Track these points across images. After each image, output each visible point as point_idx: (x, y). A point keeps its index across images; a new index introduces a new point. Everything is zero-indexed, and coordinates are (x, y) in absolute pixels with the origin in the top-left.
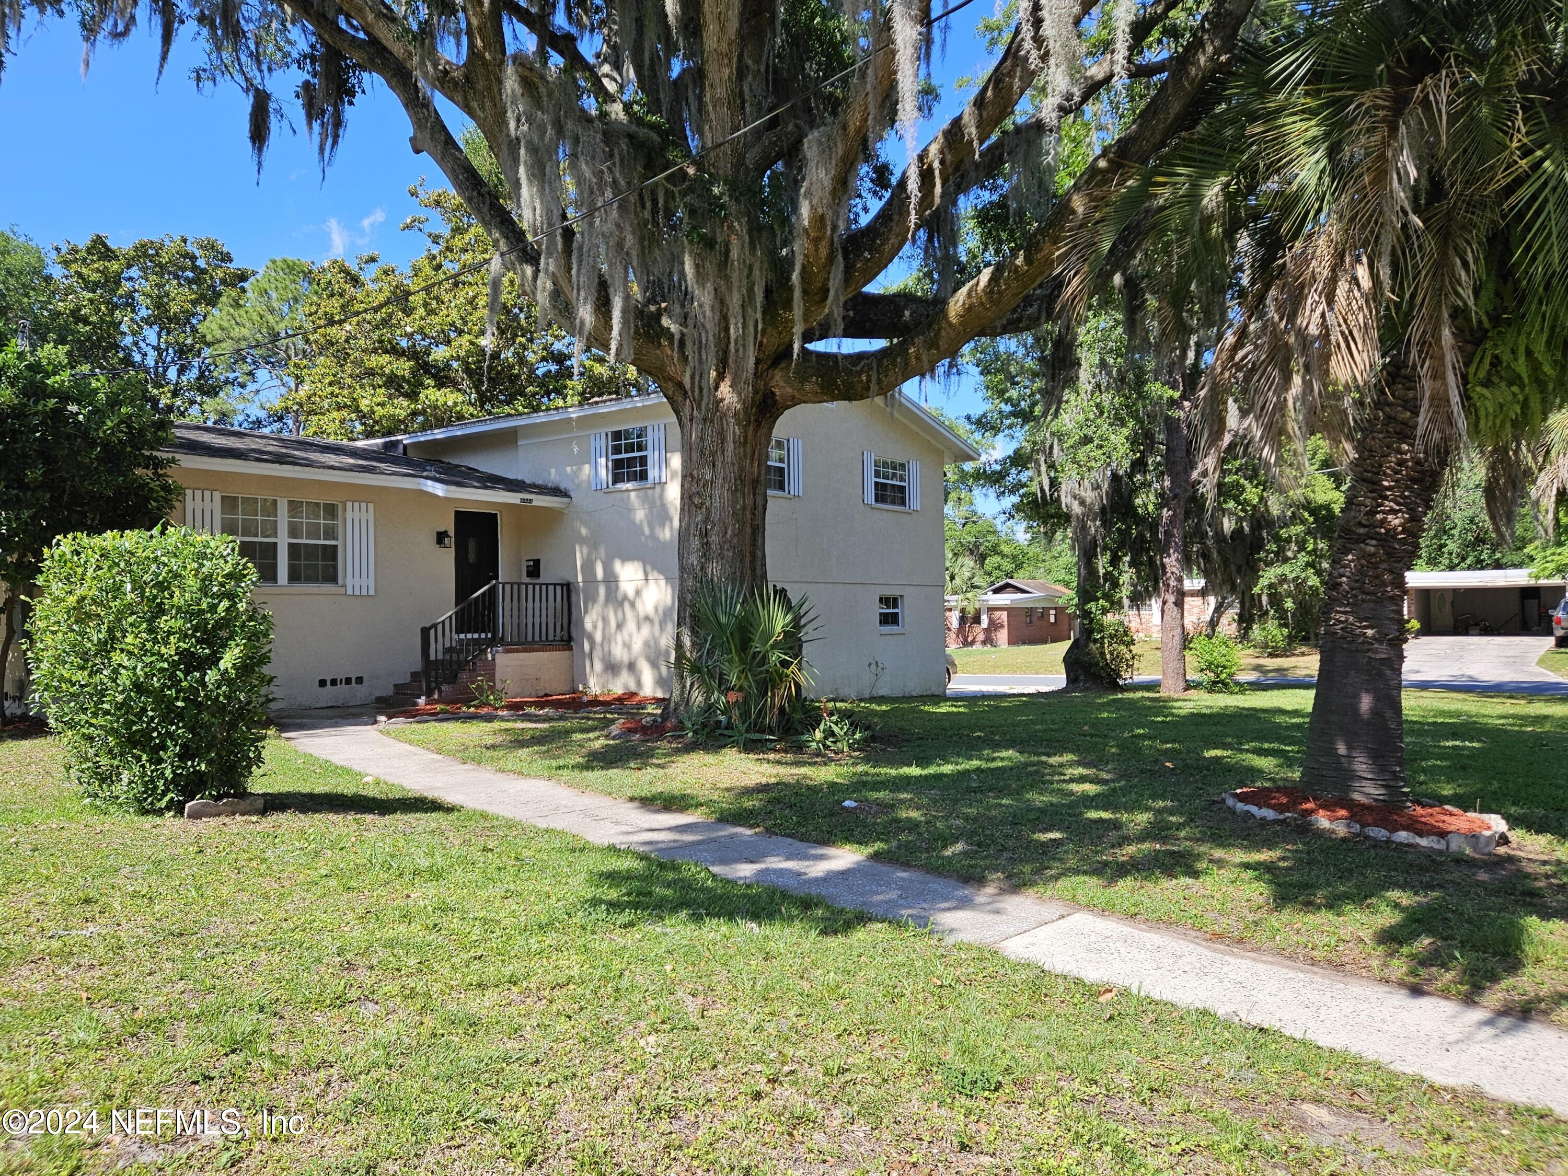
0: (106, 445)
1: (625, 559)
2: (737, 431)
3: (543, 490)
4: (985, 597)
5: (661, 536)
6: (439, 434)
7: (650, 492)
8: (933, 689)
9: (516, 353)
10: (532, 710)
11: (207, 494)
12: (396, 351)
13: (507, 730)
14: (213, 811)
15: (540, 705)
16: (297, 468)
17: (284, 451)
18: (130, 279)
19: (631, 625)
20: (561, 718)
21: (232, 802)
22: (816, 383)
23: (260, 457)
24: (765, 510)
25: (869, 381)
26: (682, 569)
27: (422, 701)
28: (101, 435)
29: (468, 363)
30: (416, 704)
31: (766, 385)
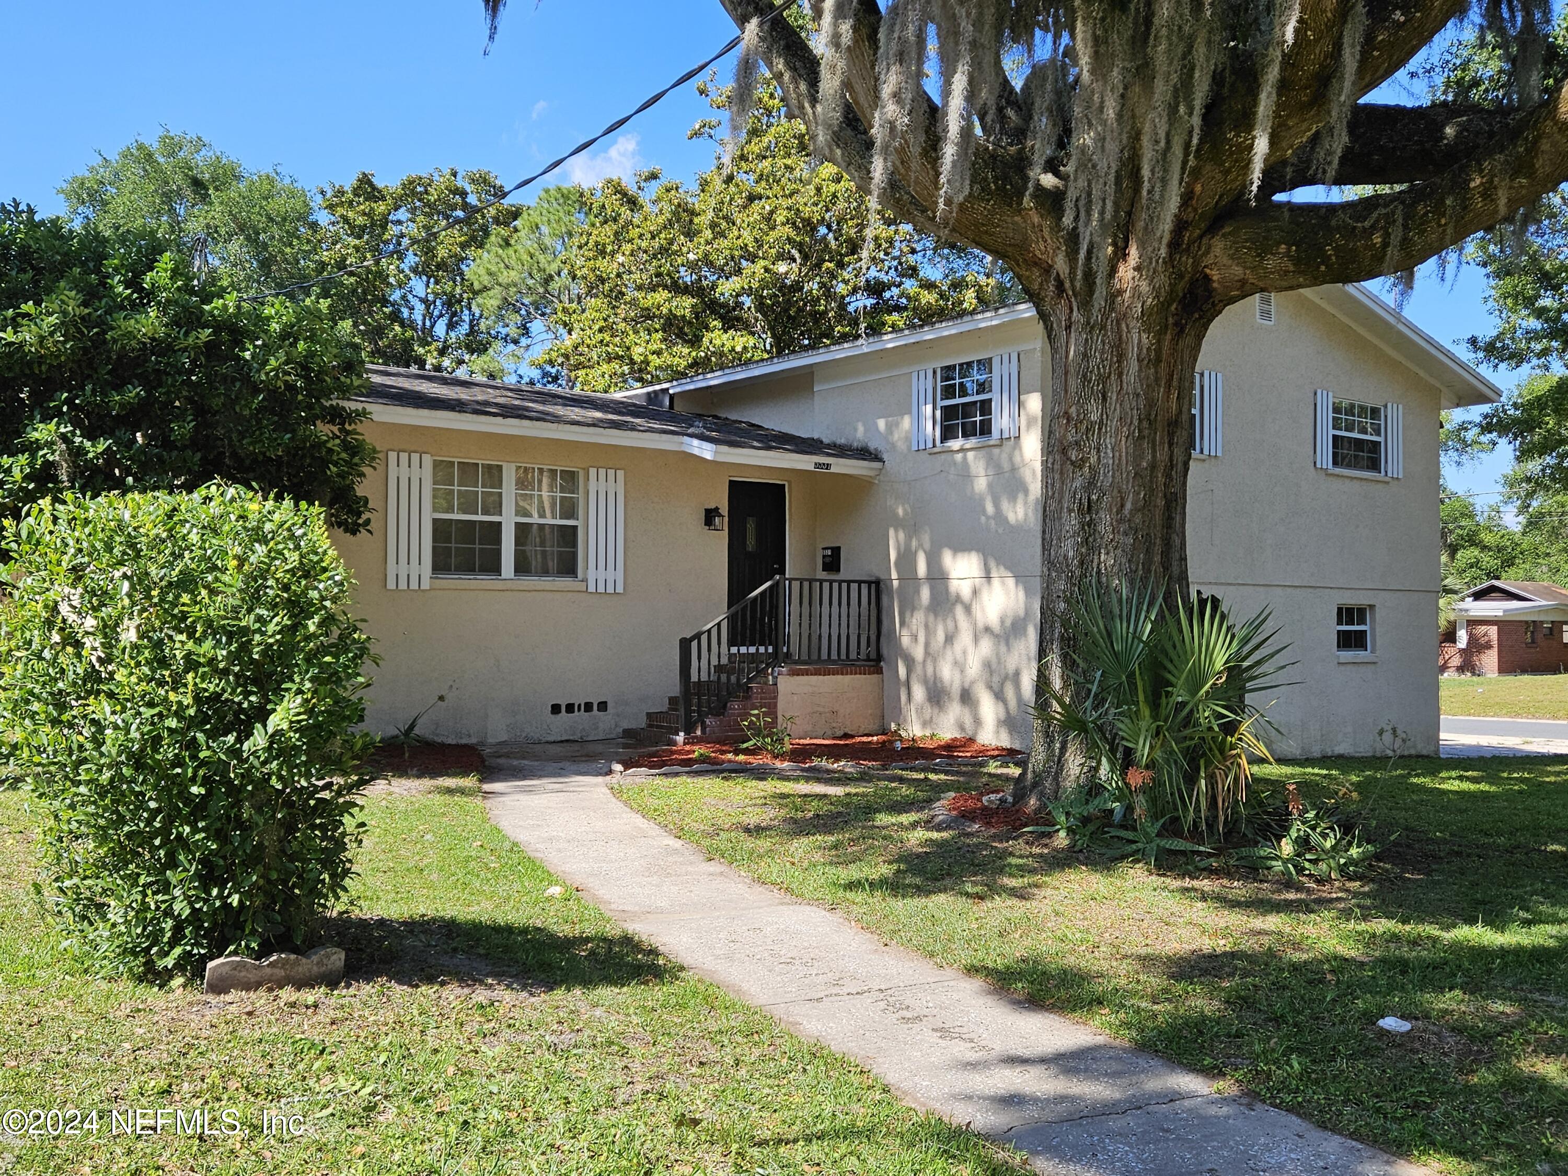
0: (272, 393)
1: (959, 548)
2: (1145, 341)
3: (842, 451)
4: (1462, 605)
5: (1011, 518)
6: (715, 379)
7: (996, 451)
8: (1419, 746)
9: (822, 285)
10: (824, 763)
11: (415, 457)
12: (678, 288)
13: (784, 796)
14: (253, 976)
15: (834, 753)
16: (526, 423)
17: (517, 402)
18: (399, 222)
19: (965, 638)
20: (863, 777)
21: (287, 960)
22: (1287, 254)
23: (480, 409)
24: (1186, 470)
25: (1385, 245)
26: (1049, 562)
27: (680, 738)
28: (263, 378)
29: (761, 296)
30: (675, 743)
31: (1196, 264)
